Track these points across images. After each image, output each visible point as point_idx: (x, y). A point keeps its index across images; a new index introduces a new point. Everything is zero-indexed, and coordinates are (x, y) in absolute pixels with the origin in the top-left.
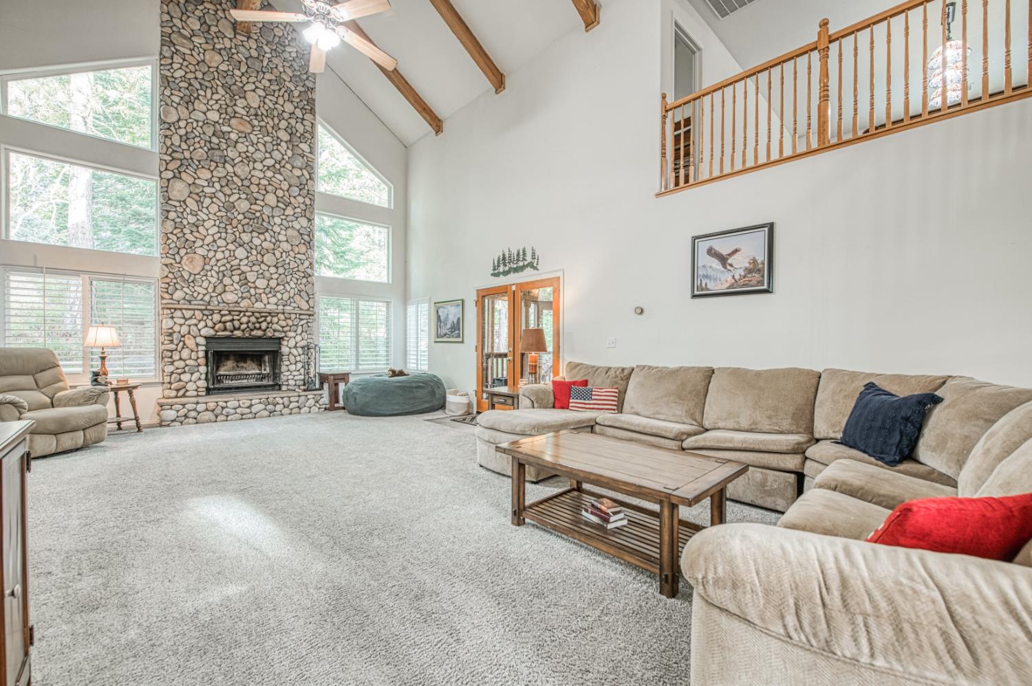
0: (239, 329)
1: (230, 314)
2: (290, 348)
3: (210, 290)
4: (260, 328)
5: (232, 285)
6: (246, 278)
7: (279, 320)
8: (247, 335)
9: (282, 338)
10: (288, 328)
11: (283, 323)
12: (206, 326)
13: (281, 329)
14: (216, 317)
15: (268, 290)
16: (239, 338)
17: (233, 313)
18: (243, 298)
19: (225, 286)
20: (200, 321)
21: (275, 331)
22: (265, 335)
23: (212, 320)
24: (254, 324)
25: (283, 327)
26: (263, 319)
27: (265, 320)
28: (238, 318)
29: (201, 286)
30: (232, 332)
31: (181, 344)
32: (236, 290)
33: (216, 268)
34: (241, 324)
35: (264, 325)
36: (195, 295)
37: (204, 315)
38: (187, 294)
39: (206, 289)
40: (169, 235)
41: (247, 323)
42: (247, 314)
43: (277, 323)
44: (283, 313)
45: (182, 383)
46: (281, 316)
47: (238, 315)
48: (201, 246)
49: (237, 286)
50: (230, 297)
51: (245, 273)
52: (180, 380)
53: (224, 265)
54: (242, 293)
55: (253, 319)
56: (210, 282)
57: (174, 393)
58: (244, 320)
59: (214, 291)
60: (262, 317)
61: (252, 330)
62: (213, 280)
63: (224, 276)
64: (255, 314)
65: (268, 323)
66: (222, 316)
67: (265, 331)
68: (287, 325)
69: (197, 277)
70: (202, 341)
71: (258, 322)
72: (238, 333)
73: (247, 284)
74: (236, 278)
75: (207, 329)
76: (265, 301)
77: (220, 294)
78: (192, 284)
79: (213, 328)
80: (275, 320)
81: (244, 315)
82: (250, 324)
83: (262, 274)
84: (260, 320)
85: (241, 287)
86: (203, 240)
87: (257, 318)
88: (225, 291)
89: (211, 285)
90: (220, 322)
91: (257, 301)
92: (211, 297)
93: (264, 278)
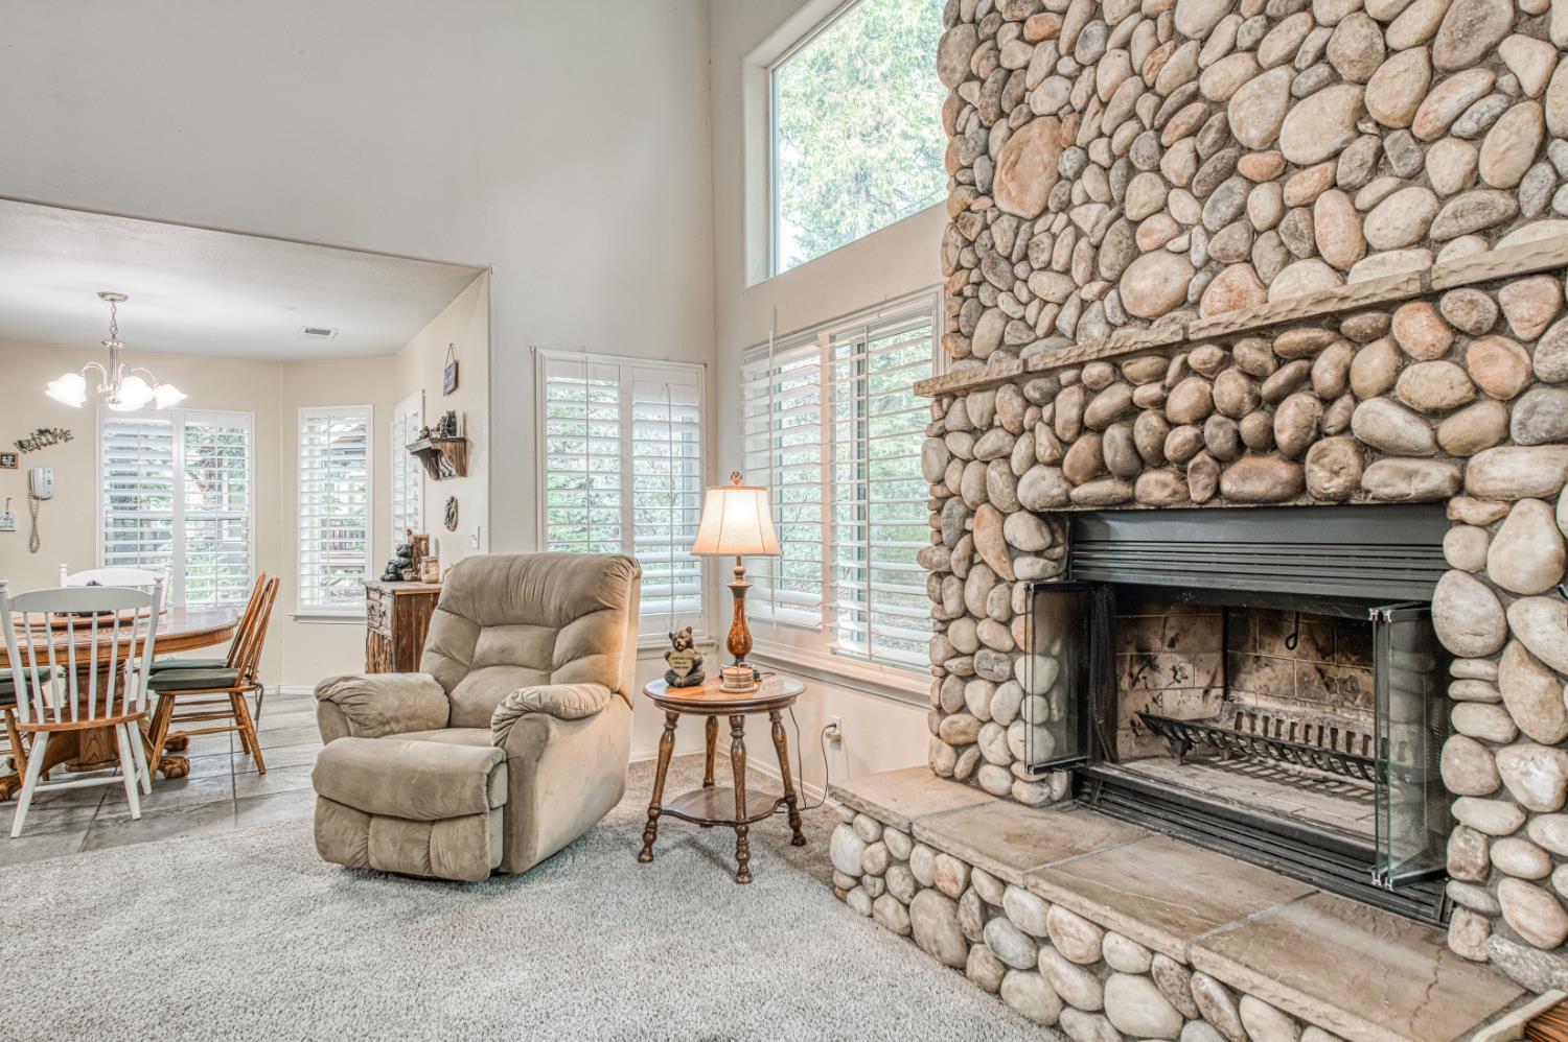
0: (1159, 460)
1: (1119, 376)
2: (1505, 596)
3: (1080, 272)
4: (1268, 444)
5: (1162, 209)
6: (1226, 133)
7: (1404, 358)
8: (1198, 493)
9: (1434, 506)
10: (1484, 418)
11: (1433, 382)
12: (1034, 461)
13: (1417, 433)
14: (1067, 405)
15: (1364, 148)
16: (1160, 511)
17: (1132, 369)
18: (1212, 265)
19: (1135, 224)
20: (1016, 436)
21: (1370, 451)
22: (1301, 487)
23: (1051, 424)
24: (1236, 416)
25: (1434, 415)
26: (1289, 370)
27: (1303, 381)
28: (1153, 391)
29: (1047, 267)
30: (1130, 478)
31: (962, 546)
32: (1182, 229)
33: (1099, 152)
34: (1171, 425)
35: (1289, 419)
36: (1031, 312)
37: (1028, 403)
38: (1008, 319)
39: (1067, 272)
40: (964, 90)
41: (1200, 420)
42: (1200, 356)
43: (1387, 391)
44: (1431, 297)
45: (962, 720)
46: (1416, 327)
47: (1159, 376)
48: (1053, 72)
49: (1183, 206)
50: (1151, 281)
51: (1221, 104)
52: (963, 708)
53: (1132, 115)
54: (1210, 235)
55: (1230, 388)
56: (1079, 234)
57: (945, 758)
58: (1185, 398)
59: (1093, 275)
60: (1280, 361)
61: (1223, 461)
62: (1088, 216)
63: (1132, 171)
64: (1246, 350)
65: (1327, 401)
66: (1091, 391)
67: (1297, 457)
68: (1478, 393)
69: (1040, 226)
70: (1024, 531)
71: (1258, 403)
72: (1154, 486)
73: (1232, 170)
74: (1177, 161)
75: (1036, 471)
76: (1336, 243)
77: (1114, 283)
78: (1021, 270)
79: (1056, 463)
80: (1373, 363)
81: (1186, 370)
82: (1209, 428)
83: (1321, 56)
84: (1268, 387)
85: (1201, 200)
86: (1054, 36)
87: (1255, 377)
88: (1135, 253)
89: (1083, 244)
90: (1083, 428)
91: (1289, 257)
92: (1084, 305)
93: (1335, 78)
